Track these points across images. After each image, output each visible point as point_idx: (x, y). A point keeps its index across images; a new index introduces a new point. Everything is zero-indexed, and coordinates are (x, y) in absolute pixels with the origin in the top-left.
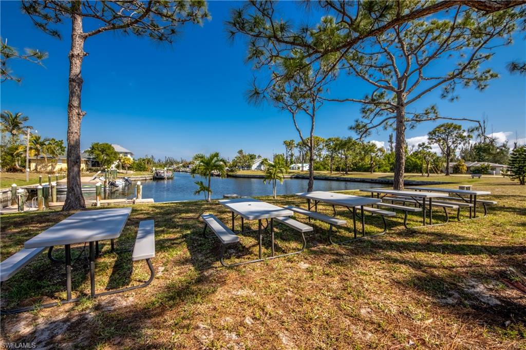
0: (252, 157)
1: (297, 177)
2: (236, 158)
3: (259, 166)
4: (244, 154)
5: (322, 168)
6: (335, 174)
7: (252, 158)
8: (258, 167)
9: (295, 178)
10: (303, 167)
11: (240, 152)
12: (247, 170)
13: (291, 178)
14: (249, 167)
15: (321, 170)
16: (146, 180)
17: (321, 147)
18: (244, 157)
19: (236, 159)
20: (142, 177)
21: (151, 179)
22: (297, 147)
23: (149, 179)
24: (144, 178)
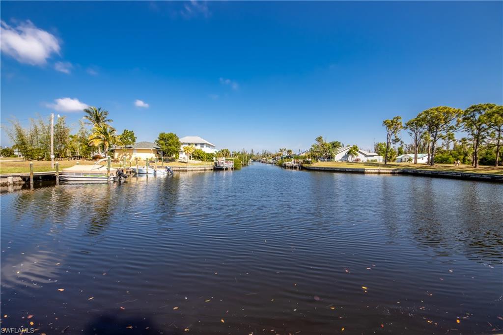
0: (335, 145)
1: (404, 173)
2: (313, 146)
3: (346, 157)
4: (324, 141)
5: (452, 159)
6: (482, 170)
7: (335, 147)
8: (343, 157)
9: (399, 173)
10: (416, 158)
11: (319, 139)
12: (328, 161)
13: (393, 173)
14: (330, 158)
15: (450, 163)
16: (205, 170)
17: (453, 123)
18: (323, 145)
19: (313, 148)
20: (200, 167)
21: (212, 170)
22: (406, 128)
23: (210, 170)
24: (203, 169)
